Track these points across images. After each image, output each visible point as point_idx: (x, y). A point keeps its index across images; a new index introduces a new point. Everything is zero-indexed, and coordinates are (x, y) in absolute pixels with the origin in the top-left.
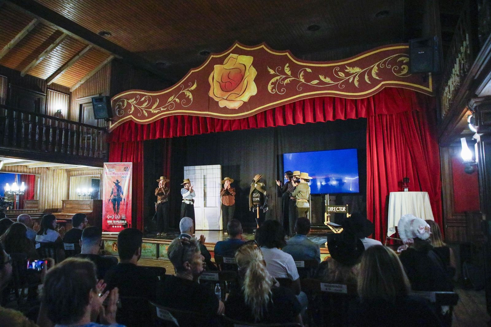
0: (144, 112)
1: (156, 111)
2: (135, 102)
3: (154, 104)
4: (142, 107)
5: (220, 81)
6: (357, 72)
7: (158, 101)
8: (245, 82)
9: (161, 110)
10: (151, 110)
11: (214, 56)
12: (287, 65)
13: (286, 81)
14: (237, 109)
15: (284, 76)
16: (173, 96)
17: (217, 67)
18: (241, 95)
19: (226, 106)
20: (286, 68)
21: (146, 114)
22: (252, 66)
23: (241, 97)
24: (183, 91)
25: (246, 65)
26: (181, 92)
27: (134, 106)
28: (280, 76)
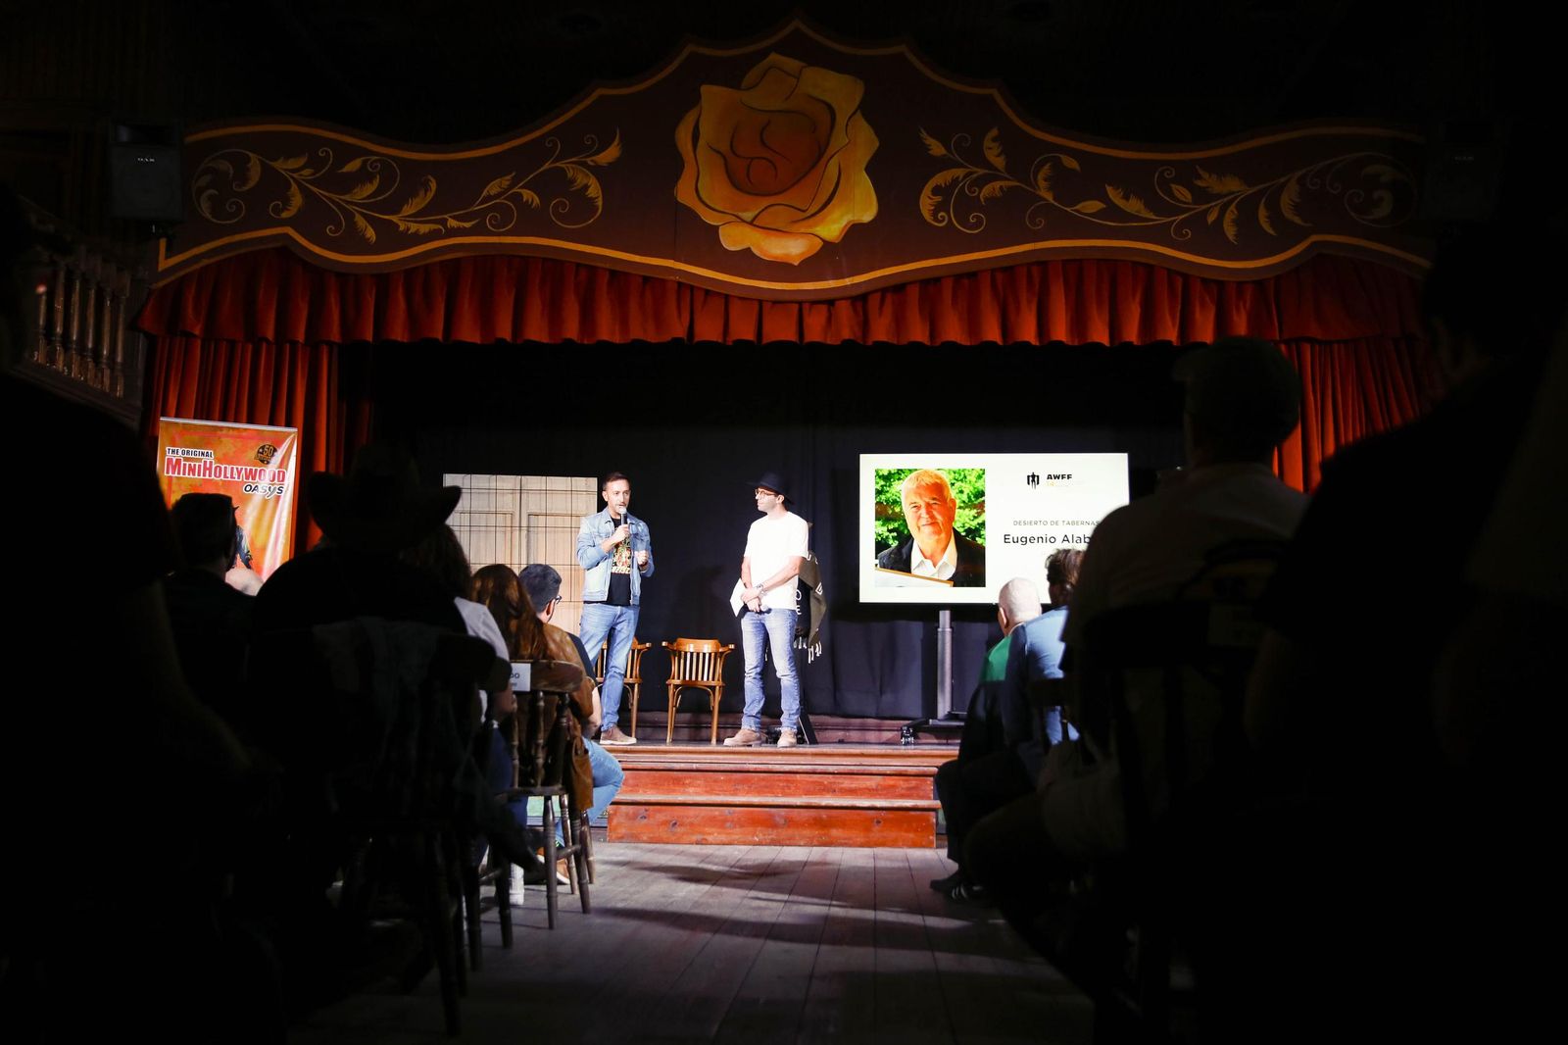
0: (361, 222)
1: (425, 228)
2: (307, 172)
3: (414, 194)
4: (347, 197)
5: (724, 147)
6: (1233, 193)
7: (433, 185)
8: (832, 169)
9: (445, 226)
10: (394, 218)
11: (703, 50)
12: (994, 132)
13: (986, 191)
14: (796, 264)
15: (981, 172)
16: (508, 177)
17: (712, 96)
18: (813, 215)
19: (748, 250)
20: (987, 143)
21: (371, 233)
22: (859, 113)
23: (811, 220)
24: (558, 164)
25: (834, 105)
26: (546, 166)
27: (303, 190)
28: (966, 167)
